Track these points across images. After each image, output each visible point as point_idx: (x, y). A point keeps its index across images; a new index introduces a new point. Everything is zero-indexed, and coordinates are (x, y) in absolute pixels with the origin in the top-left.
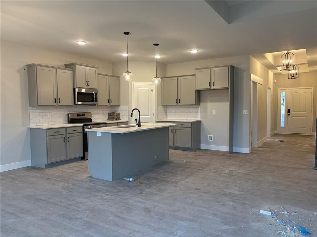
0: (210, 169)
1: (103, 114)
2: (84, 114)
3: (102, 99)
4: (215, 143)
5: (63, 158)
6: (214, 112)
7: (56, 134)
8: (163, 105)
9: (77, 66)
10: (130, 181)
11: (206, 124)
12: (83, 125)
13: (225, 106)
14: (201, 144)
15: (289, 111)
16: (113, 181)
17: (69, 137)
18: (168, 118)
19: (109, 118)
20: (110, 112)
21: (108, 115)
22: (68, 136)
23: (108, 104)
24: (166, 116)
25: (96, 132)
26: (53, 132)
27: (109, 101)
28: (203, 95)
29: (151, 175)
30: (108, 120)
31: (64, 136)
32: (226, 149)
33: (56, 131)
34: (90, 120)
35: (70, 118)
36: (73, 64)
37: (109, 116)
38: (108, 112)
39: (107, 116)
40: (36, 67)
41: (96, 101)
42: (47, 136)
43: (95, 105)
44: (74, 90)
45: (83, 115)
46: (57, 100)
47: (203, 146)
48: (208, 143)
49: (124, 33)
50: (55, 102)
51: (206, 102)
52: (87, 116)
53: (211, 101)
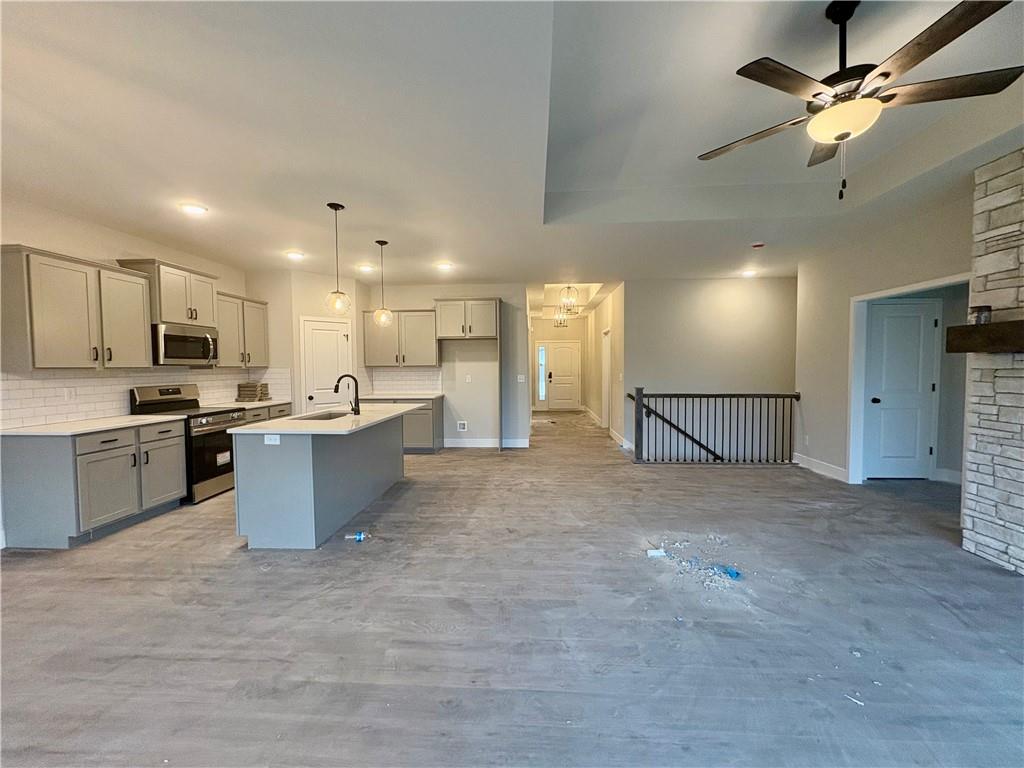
0: (496, 486)
1: (226, 387)
2: (179, 389)
3: (228, 354)
4: (471, 435)
5: (131, 508)
6: (469, 379)
7: (107, 446)
8: (366, 367)
9: (161, 267)
10: (360, 541)
11: (453, 400)
12: (185, 417)
13: (491, 369)
14: (445, 440)
15: (550, 376)
16: (317, 547)
17: (147, 452)
18: (375, 392)
19: (239, 396)
20: (242, 382)
21: (236, 389)
22: (144, 448)
23: (242, 365)
24: (370, 388)
25: (263, 435)
26: (95, 444)
27: (245, 357)
28: (449, 348)
29: (395, 516)
30: (237, 400)
31: (132, 450)
33: (107, 439)
34: (194, 404)
35: (138, 399)
36: (152, 262)
37: (239, 390)
38: (237, 383)
39: (235, 393)
40: (28, 256)
41: (215, 357)
42: (76, 455)
43: (211, 367)
44: (154, 329)
45: (178, 391)
46: (103, 354)
47: (448, 443)
48: (458, 435)
49: (328, 205)
50: (96, 359)
51: (454, 361)
52: (185, 395)
53: (461, 360)
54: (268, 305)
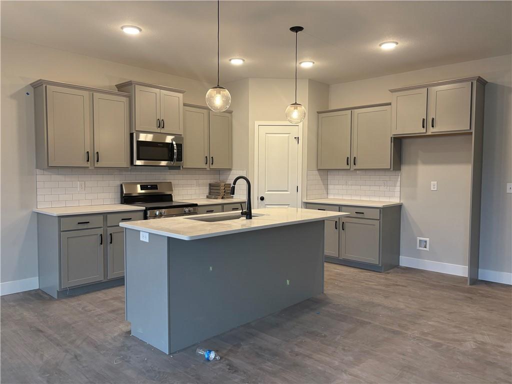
1: (199, 185)
2: (157, 185)
3: (192, 156)
4: (433, 256)
5: (99, 277)
6: (434, 185)
7: (81, 227)
8: (319, 170)
9: (136, 86)
10: (208, 360)
11: (413, 212)
12: (144, 208)
13: (463, 173)
14: (400, 256)
16: (170, 354)
17: (111, 234)
18: (330, 197)
19: (210, 193)
20: (212, 182)
21: (208, 188)
22: (110, 230)
23: (207, 167)
24: (325, 192)
25: (139, 231)
26: (74, 222)
27: (209, 160)
28: (409, 149)
30: (208, 197)
31: (100, 231)
32: (461, 270)
33: (83, 221)
34: (169, 198)
35: (125, 193)
36: (129, 84)
37: (210, 189)
38: (209, 181)
39: (206, 191)
40: (46, 86)
41: (180, 159)
42: (60, 231)
43: (178, 168)
44: (132, 135)
45: (154, 187)
46: (93, 157)
47: (405, 261)
48: (418, 255)
50: (88, 161)
51: (416, 163)
52: (160, 190)
53: (425, 162)
54: (233, 113)
